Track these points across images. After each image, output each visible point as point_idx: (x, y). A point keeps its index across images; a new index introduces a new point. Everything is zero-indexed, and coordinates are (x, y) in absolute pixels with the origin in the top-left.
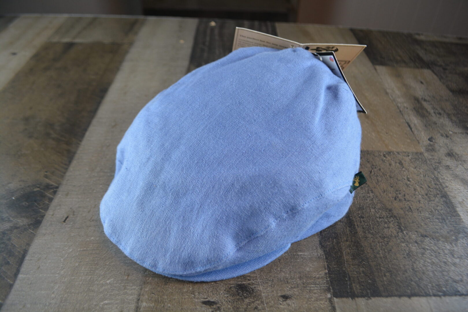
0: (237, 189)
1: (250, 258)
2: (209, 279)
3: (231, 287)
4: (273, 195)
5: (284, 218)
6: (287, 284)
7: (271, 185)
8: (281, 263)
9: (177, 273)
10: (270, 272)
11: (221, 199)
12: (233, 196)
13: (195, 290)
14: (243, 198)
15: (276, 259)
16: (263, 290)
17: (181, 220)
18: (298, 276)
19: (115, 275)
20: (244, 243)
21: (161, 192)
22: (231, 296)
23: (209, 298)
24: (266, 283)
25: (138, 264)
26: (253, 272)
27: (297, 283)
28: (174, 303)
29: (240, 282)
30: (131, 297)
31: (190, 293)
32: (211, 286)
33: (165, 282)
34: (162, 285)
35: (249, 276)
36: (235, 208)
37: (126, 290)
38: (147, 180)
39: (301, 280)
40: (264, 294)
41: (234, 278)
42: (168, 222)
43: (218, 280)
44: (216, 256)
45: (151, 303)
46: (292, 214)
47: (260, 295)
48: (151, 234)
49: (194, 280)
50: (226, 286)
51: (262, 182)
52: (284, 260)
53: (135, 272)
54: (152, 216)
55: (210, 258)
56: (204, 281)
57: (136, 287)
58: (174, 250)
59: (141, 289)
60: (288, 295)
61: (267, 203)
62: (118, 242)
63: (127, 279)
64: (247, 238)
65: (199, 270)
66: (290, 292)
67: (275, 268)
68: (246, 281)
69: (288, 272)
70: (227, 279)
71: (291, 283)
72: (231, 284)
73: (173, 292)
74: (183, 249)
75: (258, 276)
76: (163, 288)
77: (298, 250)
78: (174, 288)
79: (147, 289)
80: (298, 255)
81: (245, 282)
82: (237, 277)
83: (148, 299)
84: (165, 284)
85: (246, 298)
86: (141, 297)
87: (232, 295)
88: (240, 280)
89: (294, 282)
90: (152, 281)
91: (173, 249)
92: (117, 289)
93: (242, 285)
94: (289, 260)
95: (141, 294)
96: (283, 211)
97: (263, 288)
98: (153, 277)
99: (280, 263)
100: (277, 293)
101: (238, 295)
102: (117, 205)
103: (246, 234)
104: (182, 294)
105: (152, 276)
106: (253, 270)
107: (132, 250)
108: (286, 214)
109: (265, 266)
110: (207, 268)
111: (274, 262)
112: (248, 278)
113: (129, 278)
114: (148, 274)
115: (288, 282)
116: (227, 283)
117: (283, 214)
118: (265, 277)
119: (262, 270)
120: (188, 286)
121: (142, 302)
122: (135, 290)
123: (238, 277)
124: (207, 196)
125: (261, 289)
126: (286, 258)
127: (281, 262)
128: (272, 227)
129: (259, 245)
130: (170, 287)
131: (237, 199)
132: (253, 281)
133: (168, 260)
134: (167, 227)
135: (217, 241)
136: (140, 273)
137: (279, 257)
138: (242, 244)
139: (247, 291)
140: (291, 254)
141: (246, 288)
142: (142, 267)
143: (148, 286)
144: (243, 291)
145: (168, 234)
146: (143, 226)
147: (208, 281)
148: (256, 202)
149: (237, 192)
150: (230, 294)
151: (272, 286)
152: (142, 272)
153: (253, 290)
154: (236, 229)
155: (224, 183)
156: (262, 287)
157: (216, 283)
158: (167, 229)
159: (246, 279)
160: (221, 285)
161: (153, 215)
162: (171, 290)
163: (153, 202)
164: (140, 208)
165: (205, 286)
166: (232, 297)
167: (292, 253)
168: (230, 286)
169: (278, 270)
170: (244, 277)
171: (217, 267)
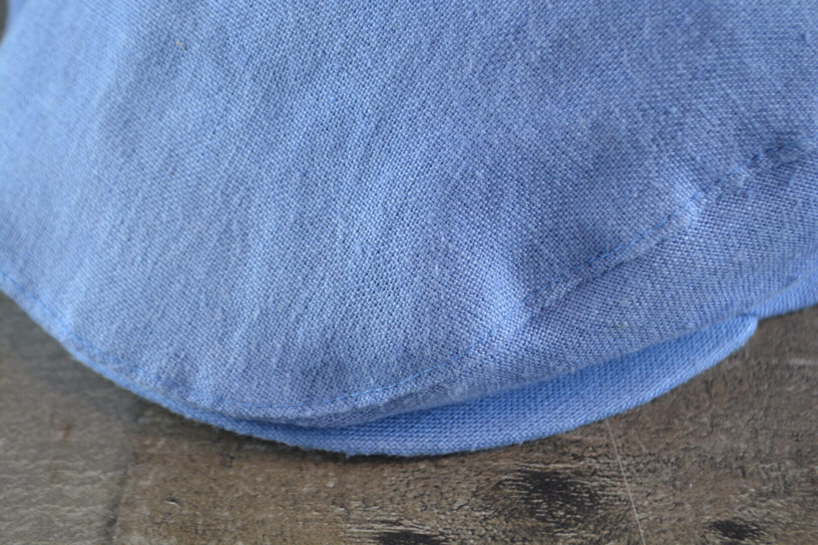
0: (539, 53)
1: (586, 357)
2: (409, 445)
3: (500, 483)
4: (694, 78)
5: (740, 184)
6: (742, 480)
7: (686, 31)
8: (716, 395)
9: (275, 413)
10: (667, 429)
11: (468, 94)
12: (518, 81)
13: (347, 489)
14: (563, 92)
15: (691, 381)
16: (637, 499)
17: (292, 189)
18: (787, 448)
19: (13, 427)
20: (562, 290)
21: (208, 68)
22: (502, 518)
23: (405, 522)
24: (649, 471)
25: (110, 384)
26: (596, 427)
27: (784, 477)
28: (261, 537)
29: (537, 462)
30: (79, 512)
31: (329, 500)
32: (417, 474)
33: (221, 455)
34: (209, 467)
35: (577, 441)
36: (528, 134)
37: (58, 483)
38: (147, 22)
39: (800, 465)
40: (642, 515)
41: (513, 445)
42: (236, 200)
43: (445, 452)
44: (441, 336)
45: (165, 537)
46: (772, 169)
47: (624, 517)
48: (166, 247)
49: (345, 449)
50: (482, 477)
51: (647, 20)
52: (726, 384)
53: (95, 415)
54: (167, 173)
55: (416, 344)
56: (386, 452)
57: (99, 471)
58: (264, 313)
59: (122, 482)
60: (742, 523)
61: (666, 113)
62: (23, 289)
63: (63, 443)
64: (574, 269)
65: (366, 400)
66: (752, 509)
67: (689, 415)
68: (563, 462)
69: (745, 432)
70: (484, 451)
71: (759, 473)
72: (501, 472)
73: (256, 496)
74: (299, 308)
75: (616, 443)
76: (215, 480)
77: (787, 349)
78: (259, 479)
79: (148, 483)
80: (788, 367)
81: (560, 466)
82: (525, 443)
83: (152, 518)
84: (224, 465)
85: (565, 526)
86: (123, 510)
87: (506, 512)
88: (536, 454)
89: (774, 474)
90: (169, 452)
91: (258, 312)
92: (20, 479)
93: (547, 475)
94: (750, 387)
95: (123, 501)
96: (737, 155)
97: (635, 492)
98: (171, 434)
99: (711, 398)
100: (699, 514)
101: (532, 513)
102: (19, 135)
103: (570, 251)
104: (295, 503)
105: (169, 431)
106: (594, 417)
107: (86, 315)
108: (750, 167)
109: (646, 405)
110: (402, 392)
111: (682, 392)
112: (574, 449)
113: (74, 437)
114: (152, 424)
115: (744, 473)
116: (486, 466)
117: (734, 167)
118: (648, 448)
119: (631, 419)
120: (321, 472)
121: (126, 530)
122: (97, 486)
123: (529, 445)
124: (405, 82)
125: (631, 495)
126: (735, 378)
127: (713, 392)
128: (687, 220)
129: (626, 302)
130: (242, 474)
131: (536, 97)
132: (594, 461)
133: (236, 357)
134: (235, 222)
135: (446, 272)
136: (119, 418)
137: (707, 371)
138: (553, 297)
139: (568, 499)
140: (759, 364)
141: (565, 487)
142: (124, 393)
143: (151, 469)
144: (550, 500)
145: (237, 247)
146: (132, 214)
147: (405, 453)
148: (617, 110)
149: (536, 64)
150: (496, 510)
151: (674, 485)
152: (126, 417)
153: (593, 497)
154: (527, 229)
155: (482, 23)
156: (634, 485)
157: (436, 466)
158: (235, 227)
159: (564, 454)
160: (456, 472)
161: (174, 169)
162: (246, 488)
163: (173, 115)
164: (118, 140)
165: (390, 475)
166: (507, 521)
167: (761, 359)
168: (495, 479)
169: (703, 424)
170: (556, 446)
171: (446, 385)
